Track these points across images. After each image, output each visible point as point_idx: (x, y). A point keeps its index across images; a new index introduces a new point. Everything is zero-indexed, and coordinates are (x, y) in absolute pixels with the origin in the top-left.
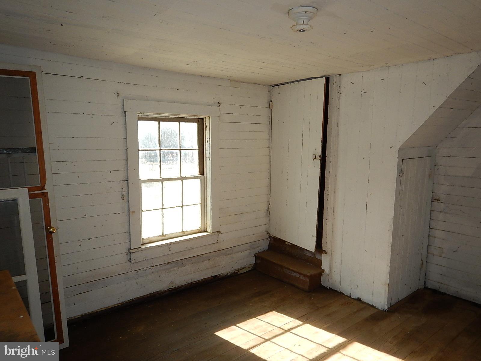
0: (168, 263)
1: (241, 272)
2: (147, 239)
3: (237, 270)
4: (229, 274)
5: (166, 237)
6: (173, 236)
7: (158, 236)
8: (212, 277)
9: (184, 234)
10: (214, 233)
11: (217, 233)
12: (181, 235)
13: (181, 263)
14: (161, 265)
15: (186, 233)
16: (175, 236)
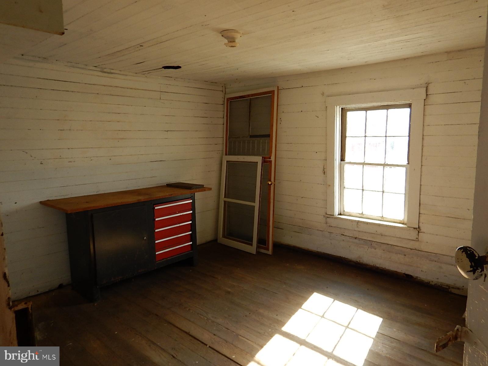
0: (356, 238)
1: (454, 291)
2: (348, 212)
3: (446, 285)
4: (433, 284)
5: (364, 216)
6: (371, 217)
7: (357, 213)
8: (404, 274)
9: (383, 219)
10: (409, 228)
11: (413, 229)
12: (380, 219)
13: (370, 243)
14: (350, 237)
15: (385, 219)
16: (373, 218)
